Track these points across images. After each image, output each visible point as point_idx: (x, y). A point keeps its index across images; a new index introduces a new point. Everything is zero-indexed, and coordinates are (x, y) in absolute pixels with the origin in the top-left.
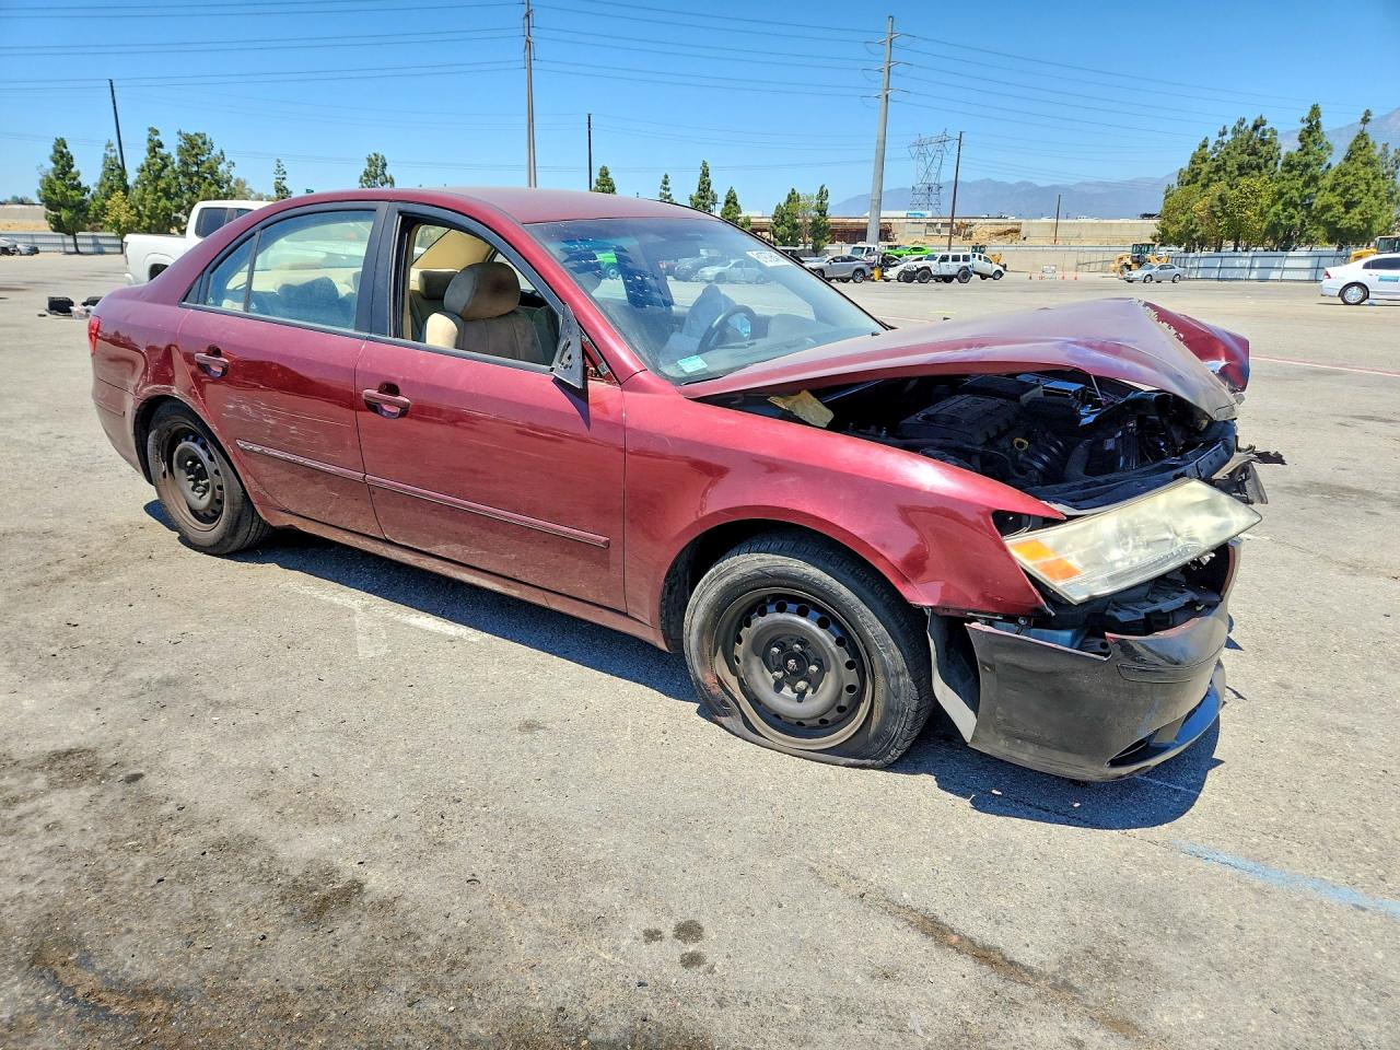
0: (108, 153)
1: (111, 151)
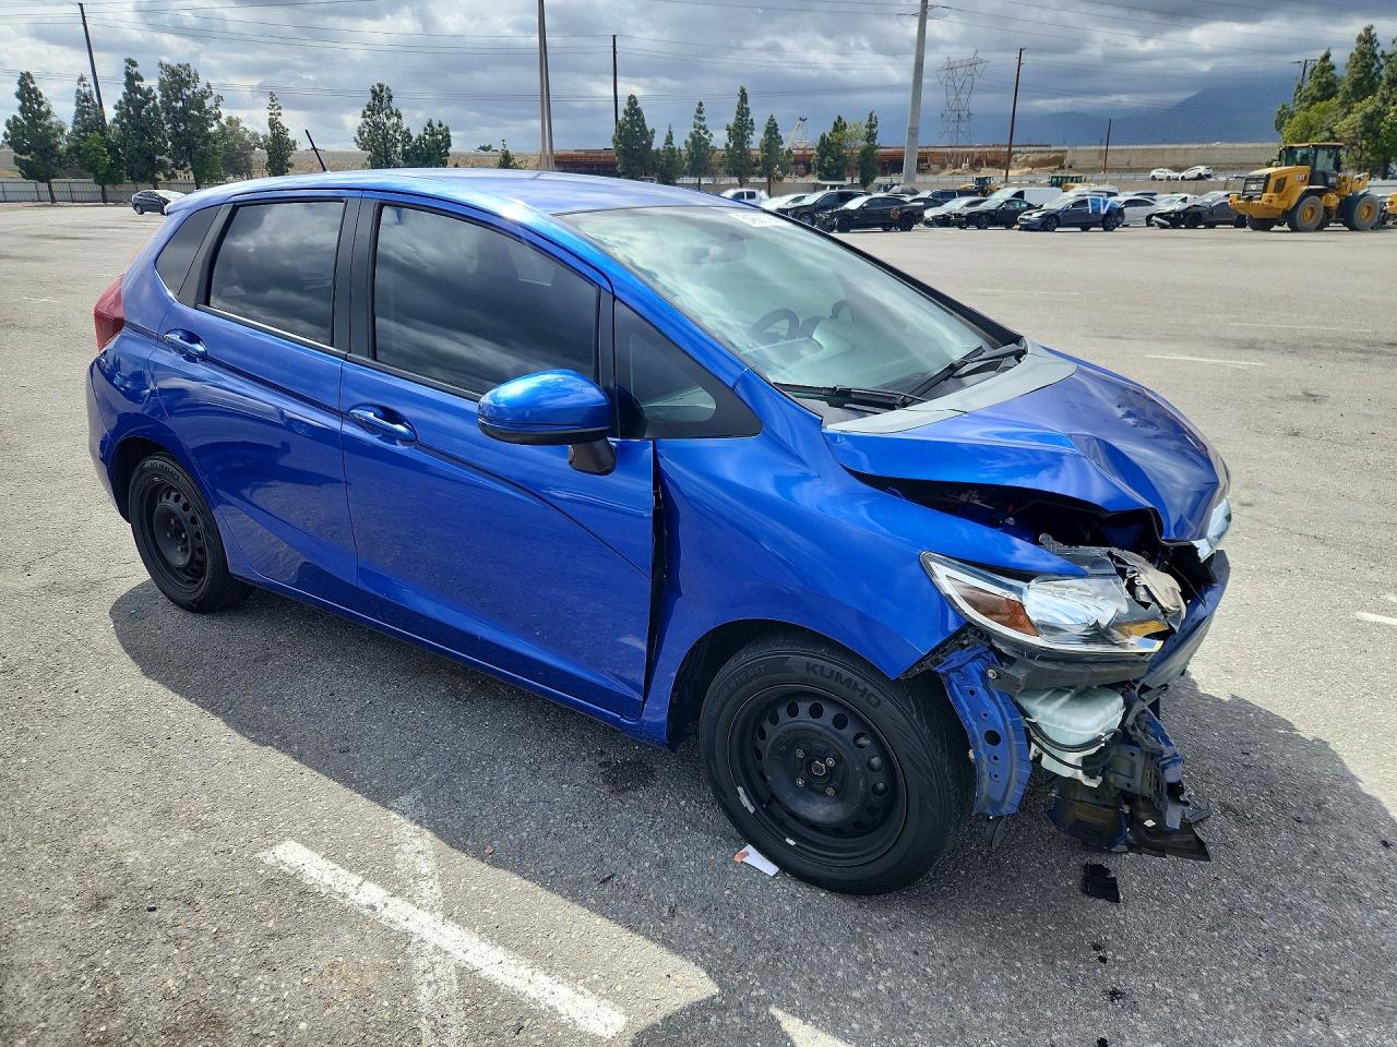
0: (82, 88)
1: (85, 85)
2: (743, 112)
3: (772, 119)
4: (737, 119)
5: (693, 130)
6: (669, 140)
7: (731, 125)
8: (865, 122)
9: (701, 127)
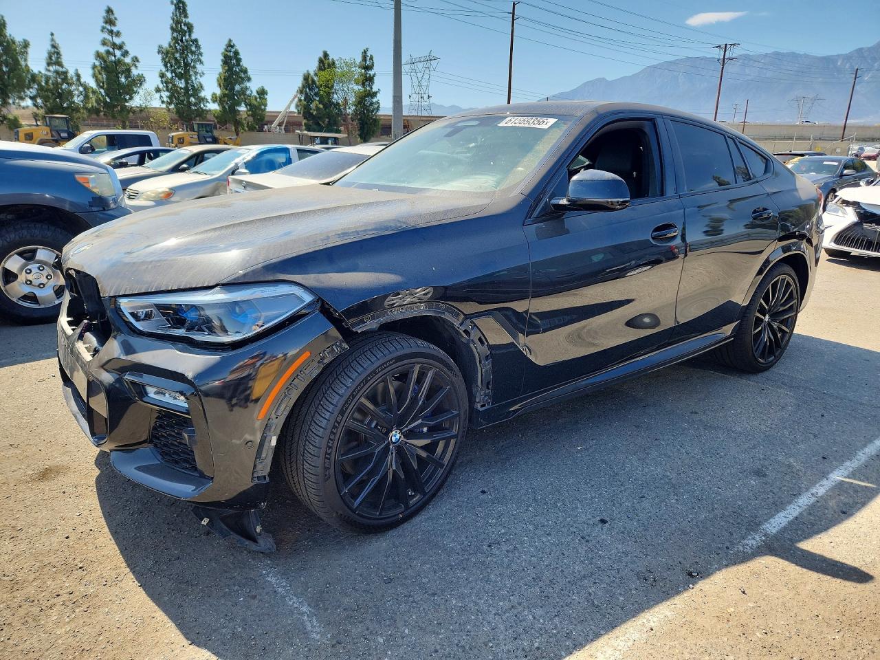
2: (181, 28)
3: (230, 45)
4: (174, 38)
5: (102, 50)
6: (54, 57)
7: (166, 45)
8: (359, 59)
9: (114, 45)
